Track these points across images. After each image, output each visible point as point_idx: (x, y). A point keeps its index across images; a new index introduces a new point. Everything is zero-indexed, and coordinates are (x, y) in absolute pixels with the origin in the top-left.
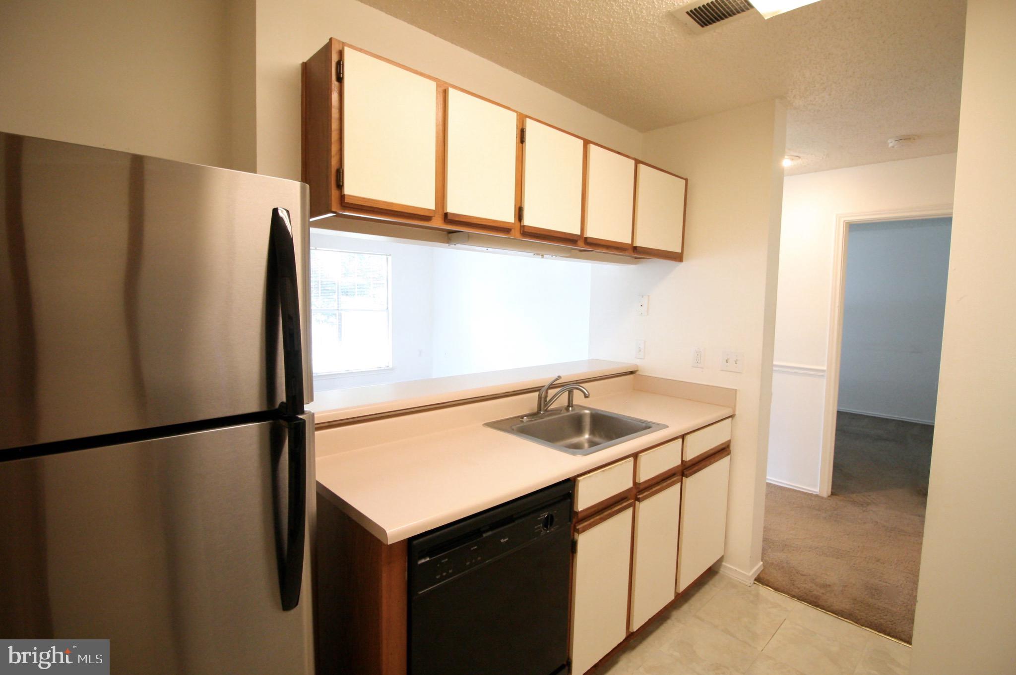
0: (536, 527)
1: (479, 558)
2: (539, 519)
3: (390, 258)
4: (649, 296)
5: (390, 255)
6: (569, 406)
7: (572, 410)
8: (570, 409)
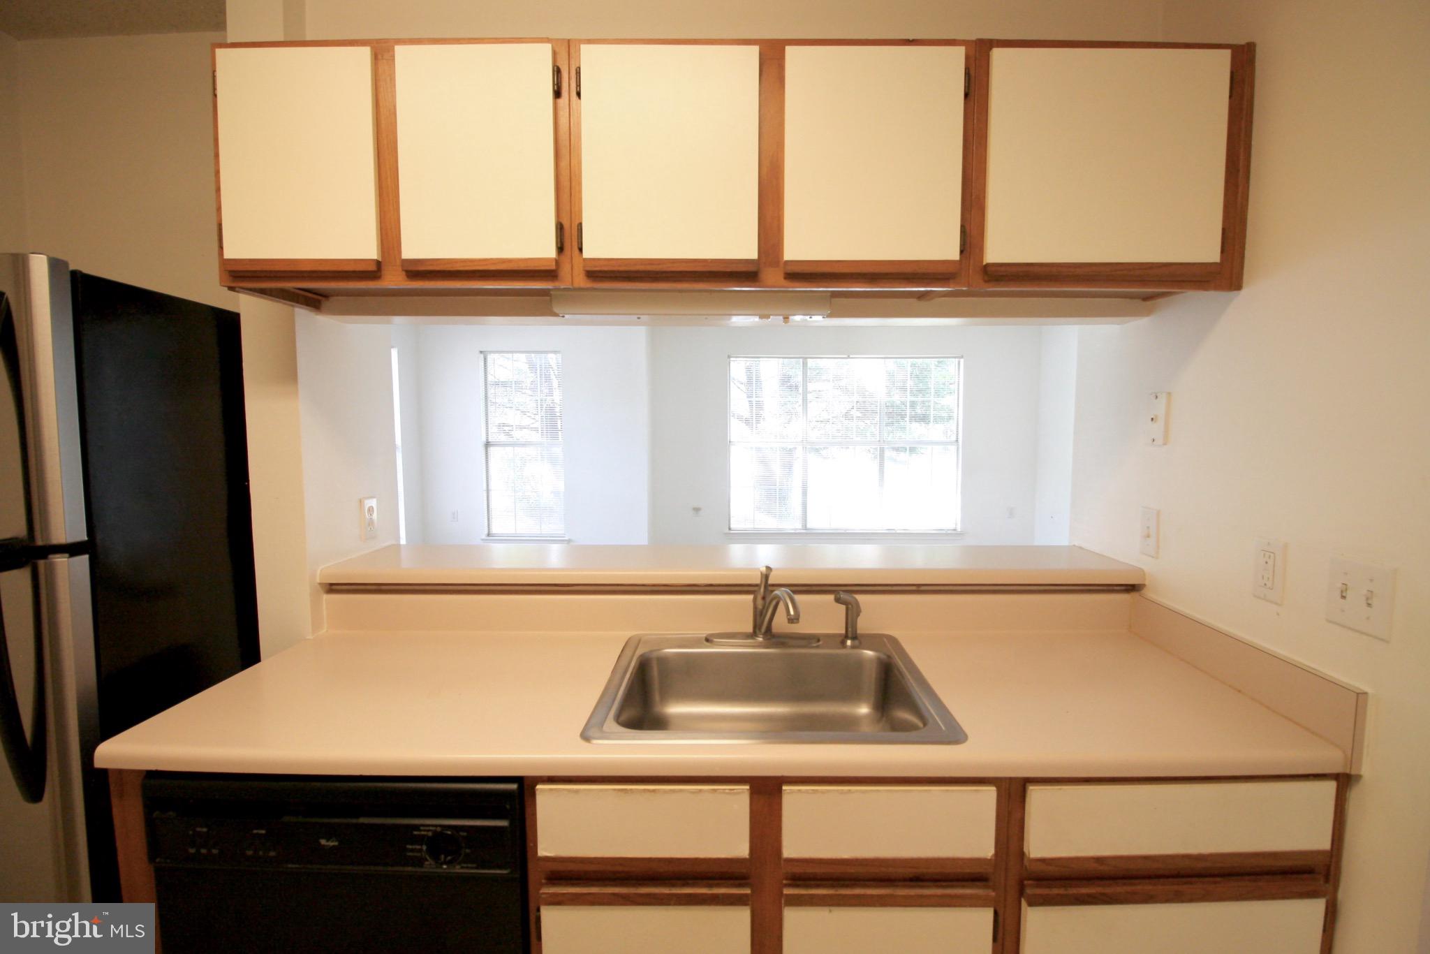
0: (409, 847)
1: (272, 854)
2: (415, 833)
3: (962, 360)
4: (1169, 394)
5: (962, 357)
6: (846, 637)
7: (853, 647)
8: (849, 642)
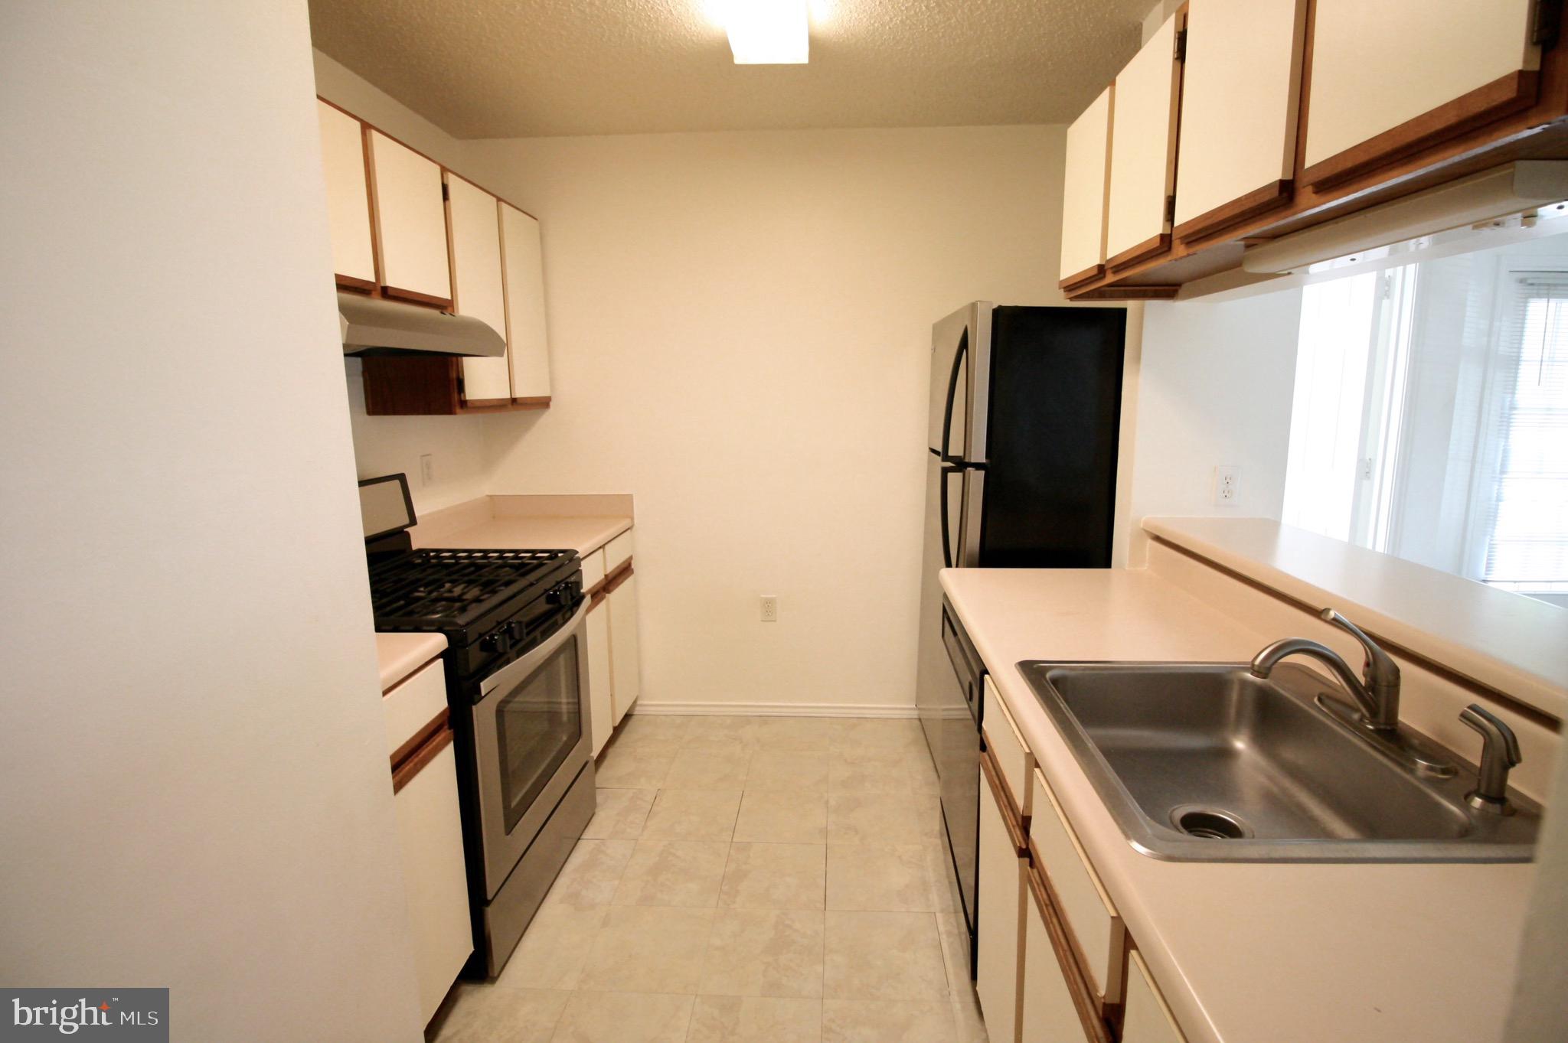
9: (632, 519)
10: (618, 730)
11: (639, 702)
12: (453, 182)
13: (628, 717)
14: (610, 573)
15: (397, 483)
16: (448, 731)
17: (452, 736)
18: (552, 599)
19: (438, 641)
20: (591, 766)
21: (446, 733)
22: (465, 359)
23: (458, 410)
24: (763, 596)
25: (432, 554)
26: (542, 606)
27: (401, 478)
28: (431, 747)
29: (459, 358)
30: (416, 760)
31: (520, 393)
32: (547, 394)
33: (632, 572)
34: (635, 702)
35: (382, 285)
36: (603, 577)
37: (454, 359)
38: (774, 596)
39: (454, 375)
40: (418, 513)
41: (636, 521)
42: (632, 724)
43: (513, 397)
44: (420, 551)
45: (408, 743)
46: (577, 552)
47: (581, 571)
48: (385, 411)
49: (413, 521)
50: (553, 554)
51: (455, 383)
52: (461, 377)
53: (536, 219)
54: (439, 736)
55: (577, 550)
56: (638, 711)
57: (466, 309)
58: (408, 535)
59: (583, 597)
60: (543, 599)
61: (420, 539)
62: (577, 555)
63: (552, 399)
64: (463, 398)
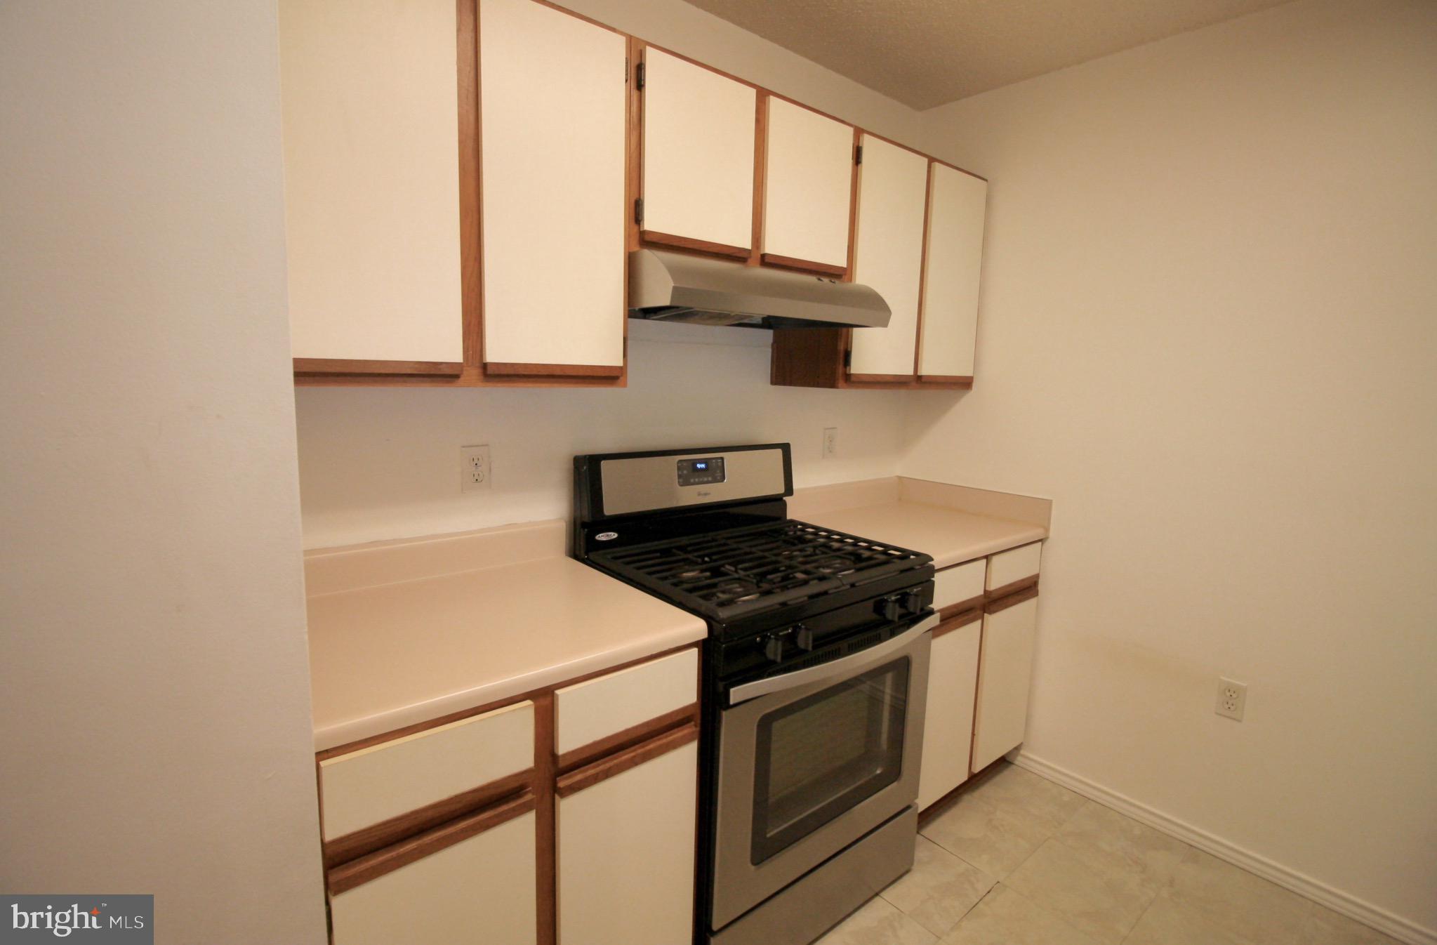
9: (1047, 530)
10: (975, 781)
11: (1022, 752)
12: (868, 142)
13: (1003, 763)
14: (996, 590)
15: (779, 452)
16: (694, 729)
17: (697, 735)
18: (880, 606)
19: (696, 628)
20: (910, 819)
21: (692, 729)
22: (856, 330)
23: (841, 382)
24: (1222, 678)
25: (799, 527)
26: (865, 613)
27: (786, 448)
28: (664, 741)
29: (850, 329)
30: (640, 751)
31: (926, 370)
32: (969, 374)
33: (1036, 594)
34: (1017, 749)
35: (762, 253)
36: (982, 592)
37: (844, 330)
38: (1245, 685)
39: (841, 347)
40: (797, 485)
41: (1051, 534)
42: (1005, 775)
43: (919, 374)
44: (792, 521)
45: (627, 731)
46: (932, 560)
47: (933, 582)
48: (784, 383)
49: (789, 490)
50: (905, 554)
51: (842, 355)
52: (849, 349)
53: (986, 180)
54: (679, 731)
55: (934, 557)
56: (1019, 760)
57: (863, 277)
58: (785, 504)
59: (931, 612)
60: (871, 603)
61: (796, 511)
62: (931, 563)
63: (974, 380)
64: (848, 372)
